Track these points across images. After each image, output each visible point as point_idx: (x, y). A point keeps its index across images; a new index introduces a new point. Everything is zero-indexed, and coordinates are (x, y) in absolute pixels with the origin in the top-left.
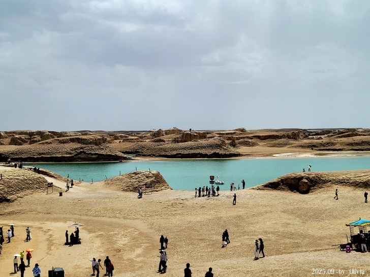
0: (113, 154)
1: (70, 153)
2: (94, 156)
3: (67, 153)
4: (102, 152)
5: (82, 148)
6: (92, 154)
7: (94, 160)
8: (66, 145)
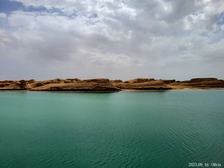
0: (113, 88)
1: (92, 87)
2: (104, 89)
3: (90, 87)
4: (108, 87)
5: (98, 85)
6: (103, 88)
7: (104, 90)
8: (90, 83)
